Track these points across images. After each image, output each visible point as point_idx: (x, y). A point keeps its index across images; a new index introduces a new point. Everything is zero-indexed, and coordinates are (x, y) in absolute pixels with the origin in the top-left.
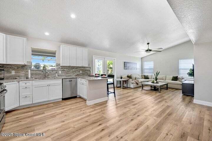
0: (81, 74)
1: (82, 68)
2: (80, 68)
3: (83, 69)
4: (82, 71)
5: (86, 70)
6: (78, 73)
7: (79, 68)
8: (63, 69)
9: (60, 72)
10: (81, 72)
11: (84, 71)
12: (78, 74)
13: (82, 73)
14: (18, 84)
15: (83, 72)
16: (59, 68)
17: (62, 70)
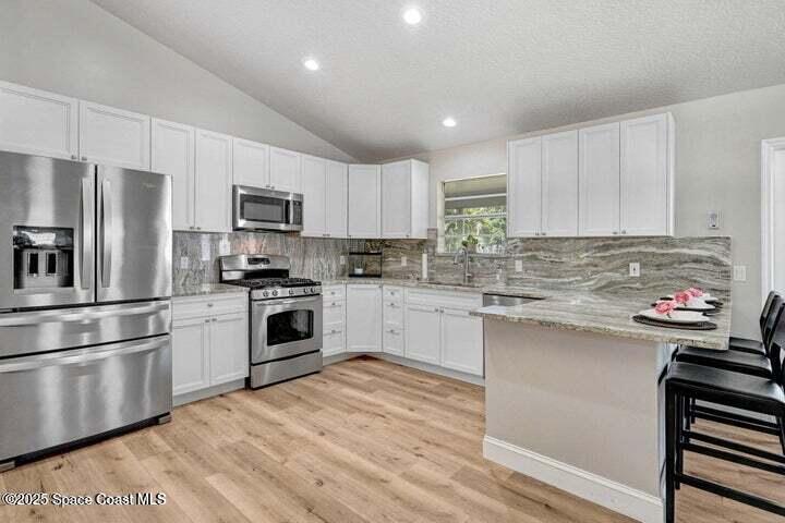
0: (638, 285)
1: (643, 249)
2: (632, 245)
3: (654, 250)
4: (643, 266)
5: (682, 260)
6: (617, 276)
7: (621, 246)
8: (530, 254)
9: (519, 266)
10: (635, 270)
11: (659, 267)
12: (611, 284)
13: (641, 279)
14: (379, 291)
15: (653, 272)
16: (516, 247)
17: (528, 257)
